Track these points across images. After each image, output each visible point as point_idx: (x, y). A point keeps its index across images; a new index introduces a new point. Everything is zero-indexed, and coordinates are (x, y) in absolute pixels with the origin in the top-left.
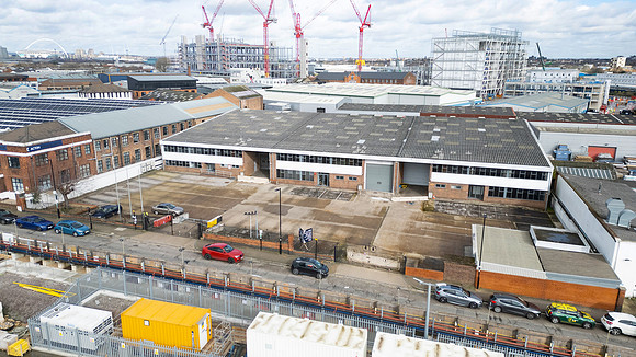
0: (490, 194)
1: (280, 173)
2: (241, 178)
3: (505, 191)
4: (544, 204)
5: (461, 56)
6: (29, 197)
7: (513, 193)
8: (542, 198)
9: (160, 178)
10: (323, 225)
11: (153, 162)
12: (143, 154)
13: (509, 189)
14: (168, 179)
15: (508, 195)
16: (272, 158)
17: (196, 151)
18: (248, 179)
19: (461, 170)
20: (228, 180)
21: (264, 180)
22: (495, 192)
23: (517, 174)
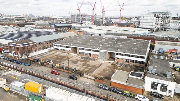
0: (130, 62)
1: (80, 53)
2: (71, 53)
3: (134, 61)
4: (144, 65)
5: (149, 18)
6: (20, 56)
7: (137, 62)
8: (144, 64)
9: (52, 52)
10: (84, 67)
11: (51, 49)
12: (49, 46)
13: (135, 61)
14: (54, 53)
15: (135, 62)
16: (78, 49)
17: (61, 46)
18: (72, 54)
19: (123, 55)
20: (67, 54)
21: (75, 54)
22: (132, 61)
23: (137, 57)
